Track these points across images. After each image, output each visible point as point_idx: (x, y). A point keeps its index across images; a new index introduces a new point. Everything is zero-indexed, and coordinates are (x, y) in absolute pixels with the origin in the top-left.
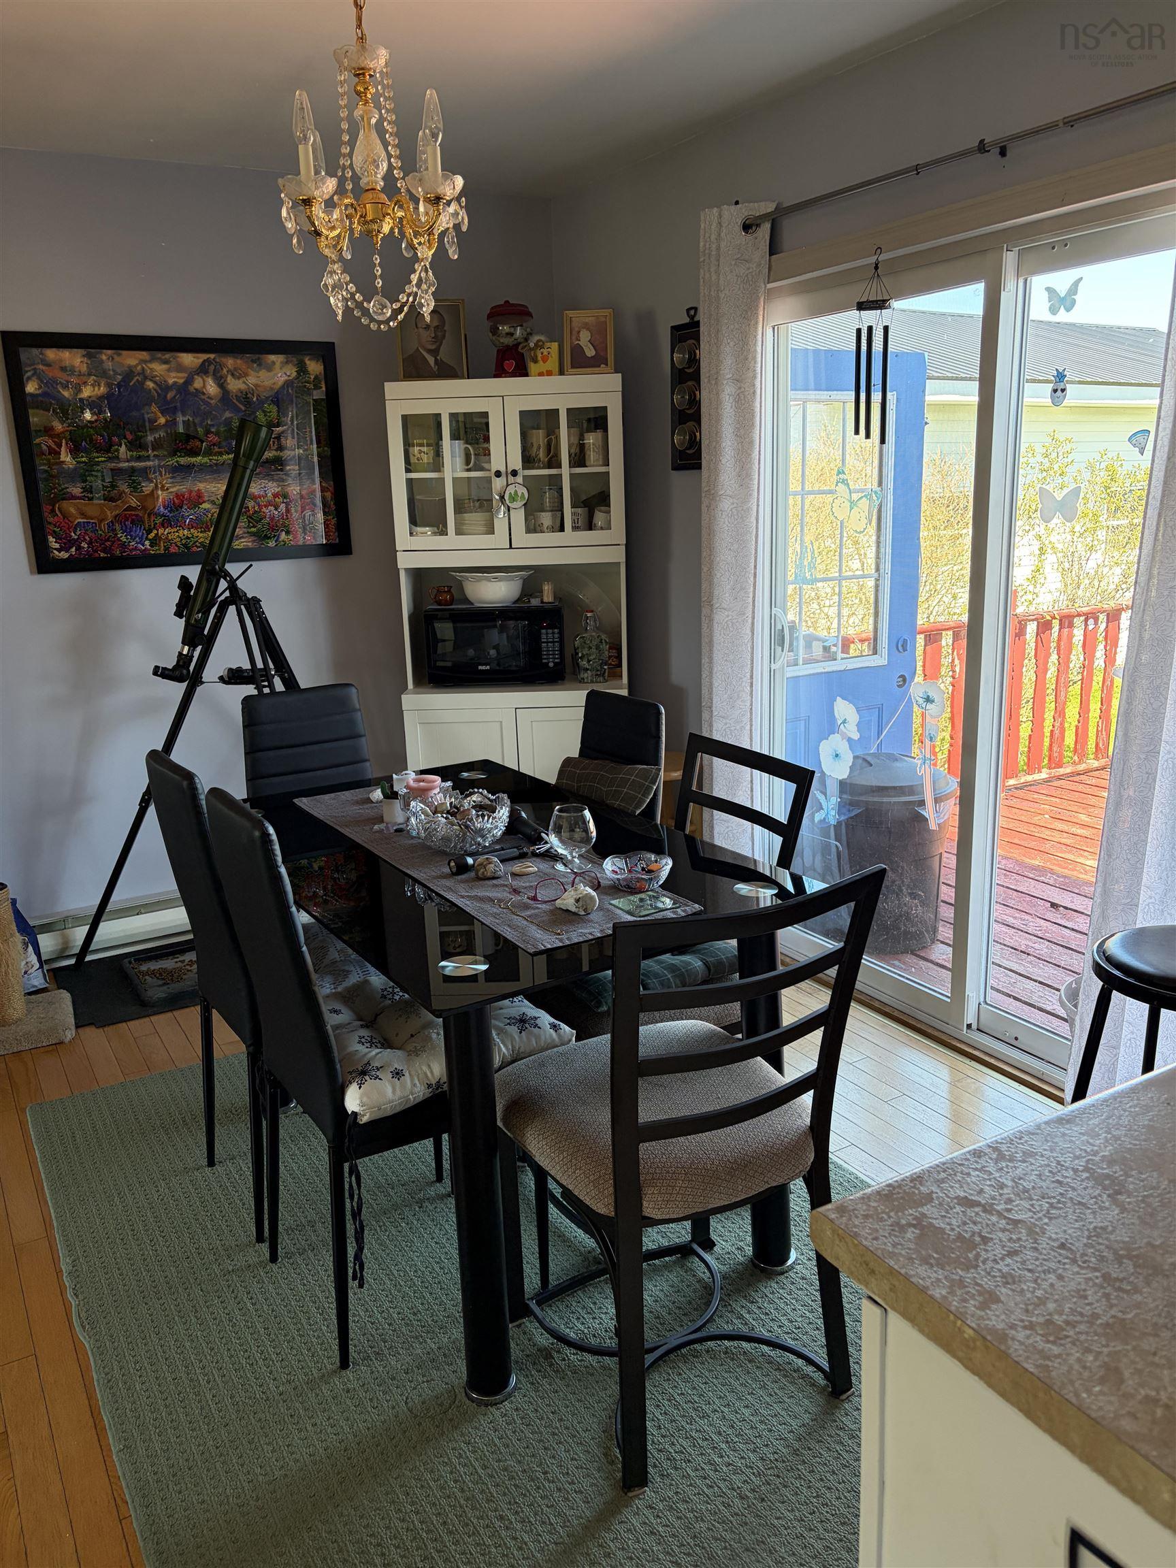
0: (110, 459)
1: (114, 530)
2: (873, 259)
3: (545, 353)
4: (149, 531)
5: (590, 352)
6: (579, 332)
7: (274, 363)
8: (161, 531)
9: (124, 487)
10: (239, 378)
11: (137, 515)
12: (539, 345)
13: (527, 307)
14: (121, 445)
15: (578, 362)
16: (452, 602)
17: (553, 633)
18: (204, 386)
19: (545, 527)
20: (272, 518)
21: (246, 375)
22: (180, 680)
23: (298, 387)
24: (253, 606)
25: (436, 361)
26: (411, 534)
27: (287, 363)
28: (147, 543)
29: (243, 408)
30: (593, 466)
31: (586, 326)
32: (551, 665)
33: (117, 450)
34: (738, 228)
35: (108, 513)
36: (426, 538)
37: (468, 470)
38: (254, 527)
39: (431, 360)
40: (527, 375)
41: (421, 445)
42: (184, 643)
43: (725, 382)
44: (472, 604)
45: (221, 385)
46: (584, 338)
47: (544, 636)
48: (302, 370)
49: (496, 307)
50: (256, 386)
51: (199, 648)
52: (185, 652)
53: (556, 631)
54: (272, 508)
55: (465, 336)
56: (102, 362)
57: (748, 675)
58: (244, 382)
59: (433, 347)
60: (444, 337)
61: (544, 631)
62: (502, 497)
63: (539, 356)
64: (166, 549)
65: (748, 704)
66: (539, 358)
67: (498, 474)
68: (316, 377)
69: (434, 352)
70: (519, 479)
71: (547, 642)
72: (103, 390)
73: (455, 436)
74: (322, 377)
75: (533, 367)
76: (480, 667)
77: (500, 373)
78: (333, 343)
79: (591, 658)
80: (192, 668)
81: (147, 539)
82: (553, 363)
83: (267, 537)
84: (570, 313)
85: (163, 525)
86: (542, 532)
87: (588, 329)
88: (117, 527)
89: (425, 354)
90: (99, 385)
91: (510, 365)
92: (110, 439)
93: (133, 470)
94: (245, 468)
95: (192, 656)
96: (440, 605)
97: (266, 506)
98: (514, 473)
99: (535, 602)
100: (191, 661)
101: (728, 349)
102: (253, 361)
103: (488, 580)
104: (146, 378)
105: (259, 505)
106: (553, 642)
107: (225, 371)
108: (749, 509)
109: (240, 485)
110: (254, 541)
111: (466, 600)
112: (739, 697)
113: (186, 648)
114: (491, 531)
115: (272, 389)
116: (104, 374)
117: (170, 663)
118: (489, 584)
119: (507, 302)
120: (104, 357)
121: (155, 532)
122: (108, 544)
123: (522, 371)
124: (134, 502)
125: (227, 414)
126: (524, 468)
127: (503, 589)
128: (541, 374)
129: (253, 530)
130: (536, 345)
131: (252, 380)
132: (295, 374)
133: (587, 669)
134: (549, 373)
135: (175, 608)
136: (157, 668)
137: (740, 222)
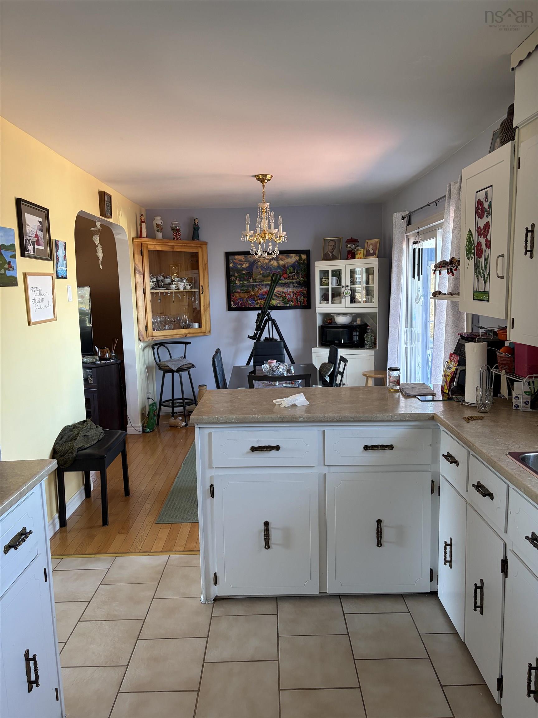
0: (248, 282)
1: (247, 300)
2: (417, 231)
3: (360, 252)
4: (256, 301)
5: (372, 252)
6: (369, 246)
7: (292, 256)
8: (259, 301)
9: (250, 289)
10: (283, 261)
11: (253, 297)
12: (358, 250)
13: (357, 240)
14: (251, 279)
15: (368, 254)
16: (331, 323)
17: (357, 333)
18: (273, 263)
19: (357, 301)
20: (289, 298)
21: (285, 260)
22: (254, 339)
23: (299, 262)
24: (274, 321)
25: (332, 255)
26: (320, 303)
27: (296, 256)
28: (255, 304)
29: (283, 268)
30: (371, 284)
31: (372, 244)
32: (356, 342)
33: (250, 280)
34: (400, 219)
35: (246, 296)
36: (324, 305)
37: (338, 285)
38: (283, 300)
39: (331, 255)
40: (355, 259)
41: (325, 278)
42: (256, 330)
43: (394, 262)
44: (337, 323)
45: (278, 263)
46: (371, 248)
47: (354, 334)
48: (300, 257)
49: (348, 239)
50: (287, 262)
51: (259, 332)
52: (256, 332)
53: (357, 332)
54: (289, 295)
55: (341, 247)
56: (248, 258)
57: (397, 347)
58: (284, 262)
59: (332, 251)
60: (335, 248)
61: (354, 332)
62: (343, 293)
63: (358, 253)
64: (260, 306)
65: (397, 355)
66: (358, 254)
67: (343, 287)
68: (304, 260)
69: (332, 253)
70: (349, 288)
71: (355, 335)
72: (248, 265)
73: (333, 276)
74: (306, 259)
75: (357, 257)
76: (336, 342)
77: (347, 258)
78: (309, 250)
79: (369, 341)
80: (257, 337)
81: (255, 303)
82: (361, 255)
83: (287, 303)
84: (368, 241)
85: (259, 300)
86: (356, 303)
87: (372, 245)
88: (248, 299)
89: (329, 253)
90: (247, 264)
91: (350, 256)
92: (248, 277)
93: (253, 285)
94: (273, 286)
95: (257, 334)
96: (328, 323)
97: (287, 295)
98: (347, 286)
99: (355, 323)
100: (257, 335)
101: (396, 252)
102: (287, 256)
103: (339, 316)
104: (259, 262)
105: (285, 294)
106: (357, 335)
107: (279, 259)
108: (399, 298)
109: (272, 290)
110: (283, 304)
111: (335, 323)
112: (394, 353)
113: (256, 331)
114: (341, 303)
115: (291, 263)
116: (248, 261)
117: (252, 335)
118: (340, 318)
119: (352, 238)
120: (249, 257)
121: (257, 301)
122: (245, 304)
123: (353, 257)
124: (252, 293)
125: (279, 270)
126: (351, 285)
127: (345, 319)
128: (358, 258)
129: (283, 301)
130: (357, 250)
131: (286, 261)
132: (298, 259)
133: (367, 344)
134: (361, 258)
135: (255, 321)
136: (249, 336)
137: (401, 217)
